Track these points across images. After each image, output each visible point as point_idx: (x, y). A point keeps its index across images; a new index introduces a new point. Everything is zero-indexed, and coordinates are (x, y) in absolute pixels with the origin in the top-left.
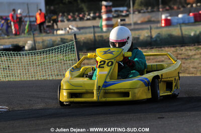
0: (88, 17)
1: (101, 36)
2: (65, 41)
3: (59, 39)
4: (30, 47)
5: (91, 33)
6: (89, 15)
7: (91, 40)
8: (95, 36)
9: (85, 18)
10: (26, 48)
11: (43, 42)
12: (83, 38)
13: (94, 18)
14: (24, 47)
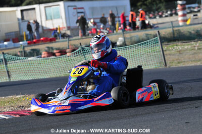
0: (167, 14)
1: (179, 30)
2: (149, 36)
3: (145, 35)
4: (121, 43)
5: (170, 27)
6: (167, 12)
7: (170, 34)
8: (173, 30)
9: (164, 16)
10: (118, 43)
11: (131, 38)
12: (164, 33)
13: (171, 15)
14: (116, 43)
